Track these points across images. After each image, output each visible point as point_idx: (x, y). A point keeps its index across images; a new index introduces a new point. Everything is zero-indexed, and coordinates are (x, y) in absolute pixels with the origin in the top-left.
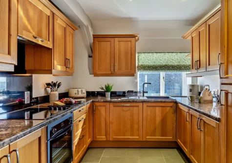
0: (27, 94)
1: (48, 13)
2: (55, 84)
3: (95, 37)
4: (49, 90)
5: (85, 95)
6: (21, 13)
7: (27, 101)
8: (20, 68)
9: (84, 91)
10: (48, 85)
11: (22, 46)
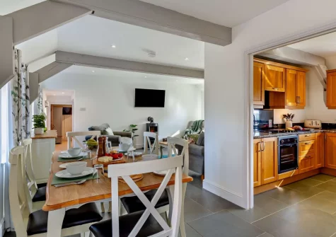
0: (270, 121)
1: (282, 70)
2: (289, 116)
3: (328, 72)
4: (285, 119)
5: (320, 126)
6: (266, 78)
7: (270, 126)
8: (267, 106)
9: (319, 123)
10: (285, 116)
11: (267, 93)
